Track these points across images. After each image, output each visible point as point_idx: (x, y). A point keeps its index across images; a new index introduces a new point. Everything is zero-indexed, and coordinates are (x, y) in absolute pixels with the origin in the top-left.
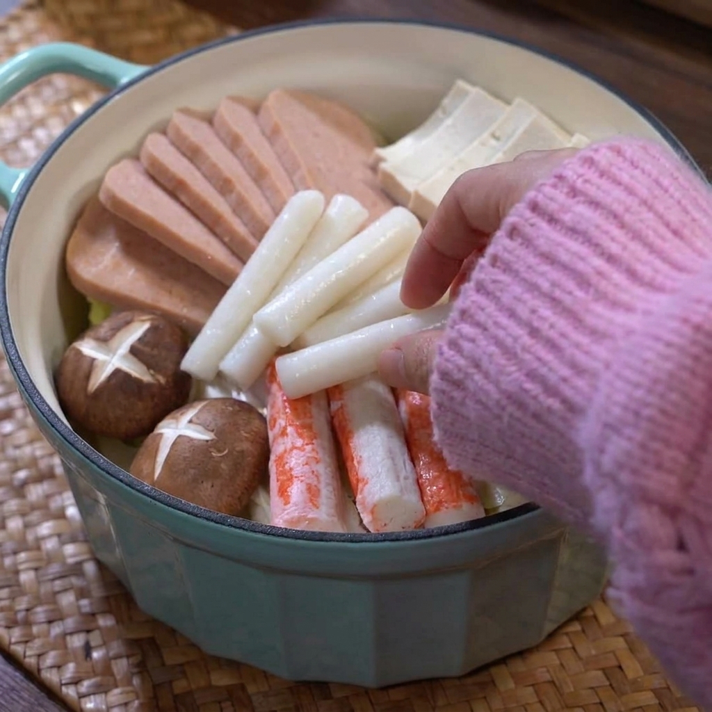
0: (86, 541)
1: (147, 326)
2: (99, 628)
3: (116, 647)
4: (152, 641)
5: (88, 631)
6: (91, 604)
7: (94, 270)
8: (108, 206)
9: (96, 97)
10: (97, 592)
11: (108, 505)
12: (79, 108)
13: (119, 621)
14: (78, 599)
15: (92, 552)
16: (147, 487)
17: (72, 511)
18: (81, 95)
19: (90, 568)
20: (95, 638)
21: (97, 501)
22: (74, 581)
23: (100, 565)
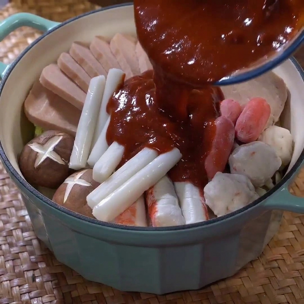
0: (33, 231)
1: (61, 138)
2: (39, 268)
3: (46, 277)
4: (62, 274)
5: (34, 270)
6: (36, 258)
7: (37, 112)
8: (44, 85)
9: (37, 36)
10: (38, 253)
11: (43, 214)
12: (30, 41)
13: (48, 265)
14: (30, 256)
15: (36, 235)
16: (60, 206)
17: (27, 218)
18: (32, 35)
19: (35, 242)
20: (37, 273)
21: (38, 213)
22: (28, 248)
23: (39, 241)
